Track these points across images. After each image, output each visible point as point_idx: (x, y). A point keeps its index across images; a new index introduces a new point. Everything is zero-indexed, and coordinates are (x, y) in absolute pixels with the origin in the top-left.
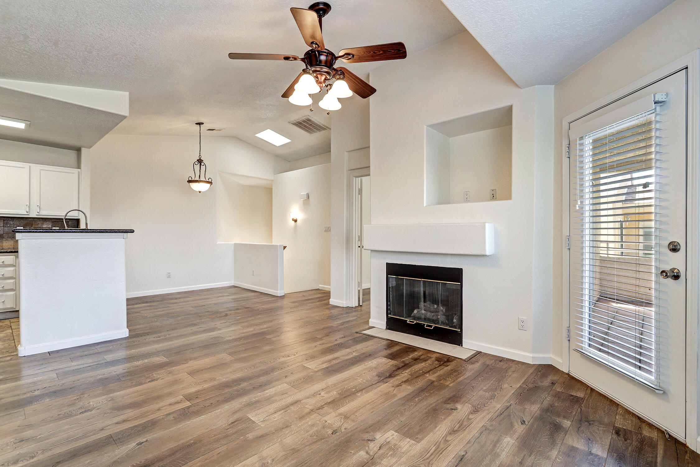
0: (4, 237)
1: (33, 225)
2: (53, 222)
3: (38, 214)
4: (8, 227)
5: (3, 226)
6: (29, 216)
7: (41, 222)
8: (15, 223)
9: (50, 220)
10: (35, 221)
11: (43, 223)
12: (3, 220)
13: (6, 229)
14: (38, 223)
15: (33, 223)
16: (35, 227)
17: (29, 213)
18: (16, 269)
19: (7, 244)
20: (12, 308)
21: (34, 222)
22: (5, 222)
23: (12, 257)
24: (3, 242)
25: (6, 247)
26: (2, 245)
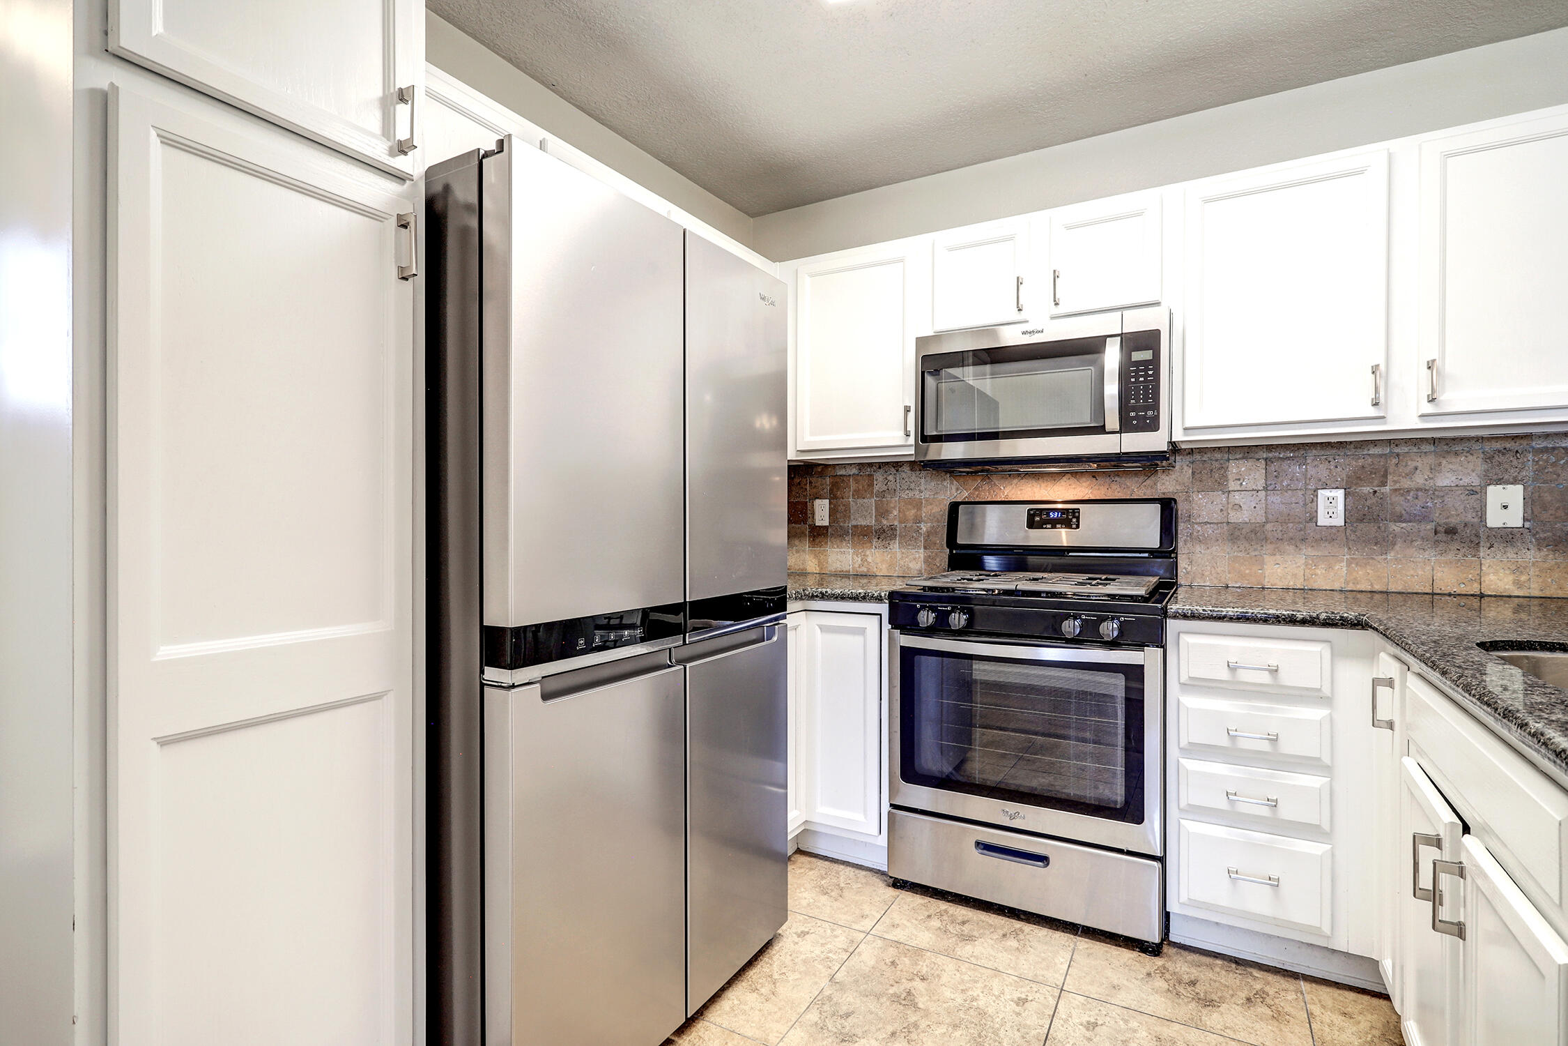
0: (1266, 539)
1: (1390, 477)
2: (1489, 458)
3: (1429, 408)
4: (1288, 489)
5: (1266, 489)
6: (1385, 423)
7: (1431, 459)
8: (1312, 471)
9: (1477, 446)
10: (1398, 455)
11: (1440, 464)
12: (1266, 459)
13: (1275, 499)
14: (1412, 464)
15: (1391, 470)
16: (1397, 486)
17: (1386, 412)
18: (1332, 720)
19: (1279, 570)
20: (1317, 931)
21: (1395, 461)
22: (1272, 468)
23: (1316, 648)
24: (1263, 560)
25: (1277, 581)
26: (1260, 571)
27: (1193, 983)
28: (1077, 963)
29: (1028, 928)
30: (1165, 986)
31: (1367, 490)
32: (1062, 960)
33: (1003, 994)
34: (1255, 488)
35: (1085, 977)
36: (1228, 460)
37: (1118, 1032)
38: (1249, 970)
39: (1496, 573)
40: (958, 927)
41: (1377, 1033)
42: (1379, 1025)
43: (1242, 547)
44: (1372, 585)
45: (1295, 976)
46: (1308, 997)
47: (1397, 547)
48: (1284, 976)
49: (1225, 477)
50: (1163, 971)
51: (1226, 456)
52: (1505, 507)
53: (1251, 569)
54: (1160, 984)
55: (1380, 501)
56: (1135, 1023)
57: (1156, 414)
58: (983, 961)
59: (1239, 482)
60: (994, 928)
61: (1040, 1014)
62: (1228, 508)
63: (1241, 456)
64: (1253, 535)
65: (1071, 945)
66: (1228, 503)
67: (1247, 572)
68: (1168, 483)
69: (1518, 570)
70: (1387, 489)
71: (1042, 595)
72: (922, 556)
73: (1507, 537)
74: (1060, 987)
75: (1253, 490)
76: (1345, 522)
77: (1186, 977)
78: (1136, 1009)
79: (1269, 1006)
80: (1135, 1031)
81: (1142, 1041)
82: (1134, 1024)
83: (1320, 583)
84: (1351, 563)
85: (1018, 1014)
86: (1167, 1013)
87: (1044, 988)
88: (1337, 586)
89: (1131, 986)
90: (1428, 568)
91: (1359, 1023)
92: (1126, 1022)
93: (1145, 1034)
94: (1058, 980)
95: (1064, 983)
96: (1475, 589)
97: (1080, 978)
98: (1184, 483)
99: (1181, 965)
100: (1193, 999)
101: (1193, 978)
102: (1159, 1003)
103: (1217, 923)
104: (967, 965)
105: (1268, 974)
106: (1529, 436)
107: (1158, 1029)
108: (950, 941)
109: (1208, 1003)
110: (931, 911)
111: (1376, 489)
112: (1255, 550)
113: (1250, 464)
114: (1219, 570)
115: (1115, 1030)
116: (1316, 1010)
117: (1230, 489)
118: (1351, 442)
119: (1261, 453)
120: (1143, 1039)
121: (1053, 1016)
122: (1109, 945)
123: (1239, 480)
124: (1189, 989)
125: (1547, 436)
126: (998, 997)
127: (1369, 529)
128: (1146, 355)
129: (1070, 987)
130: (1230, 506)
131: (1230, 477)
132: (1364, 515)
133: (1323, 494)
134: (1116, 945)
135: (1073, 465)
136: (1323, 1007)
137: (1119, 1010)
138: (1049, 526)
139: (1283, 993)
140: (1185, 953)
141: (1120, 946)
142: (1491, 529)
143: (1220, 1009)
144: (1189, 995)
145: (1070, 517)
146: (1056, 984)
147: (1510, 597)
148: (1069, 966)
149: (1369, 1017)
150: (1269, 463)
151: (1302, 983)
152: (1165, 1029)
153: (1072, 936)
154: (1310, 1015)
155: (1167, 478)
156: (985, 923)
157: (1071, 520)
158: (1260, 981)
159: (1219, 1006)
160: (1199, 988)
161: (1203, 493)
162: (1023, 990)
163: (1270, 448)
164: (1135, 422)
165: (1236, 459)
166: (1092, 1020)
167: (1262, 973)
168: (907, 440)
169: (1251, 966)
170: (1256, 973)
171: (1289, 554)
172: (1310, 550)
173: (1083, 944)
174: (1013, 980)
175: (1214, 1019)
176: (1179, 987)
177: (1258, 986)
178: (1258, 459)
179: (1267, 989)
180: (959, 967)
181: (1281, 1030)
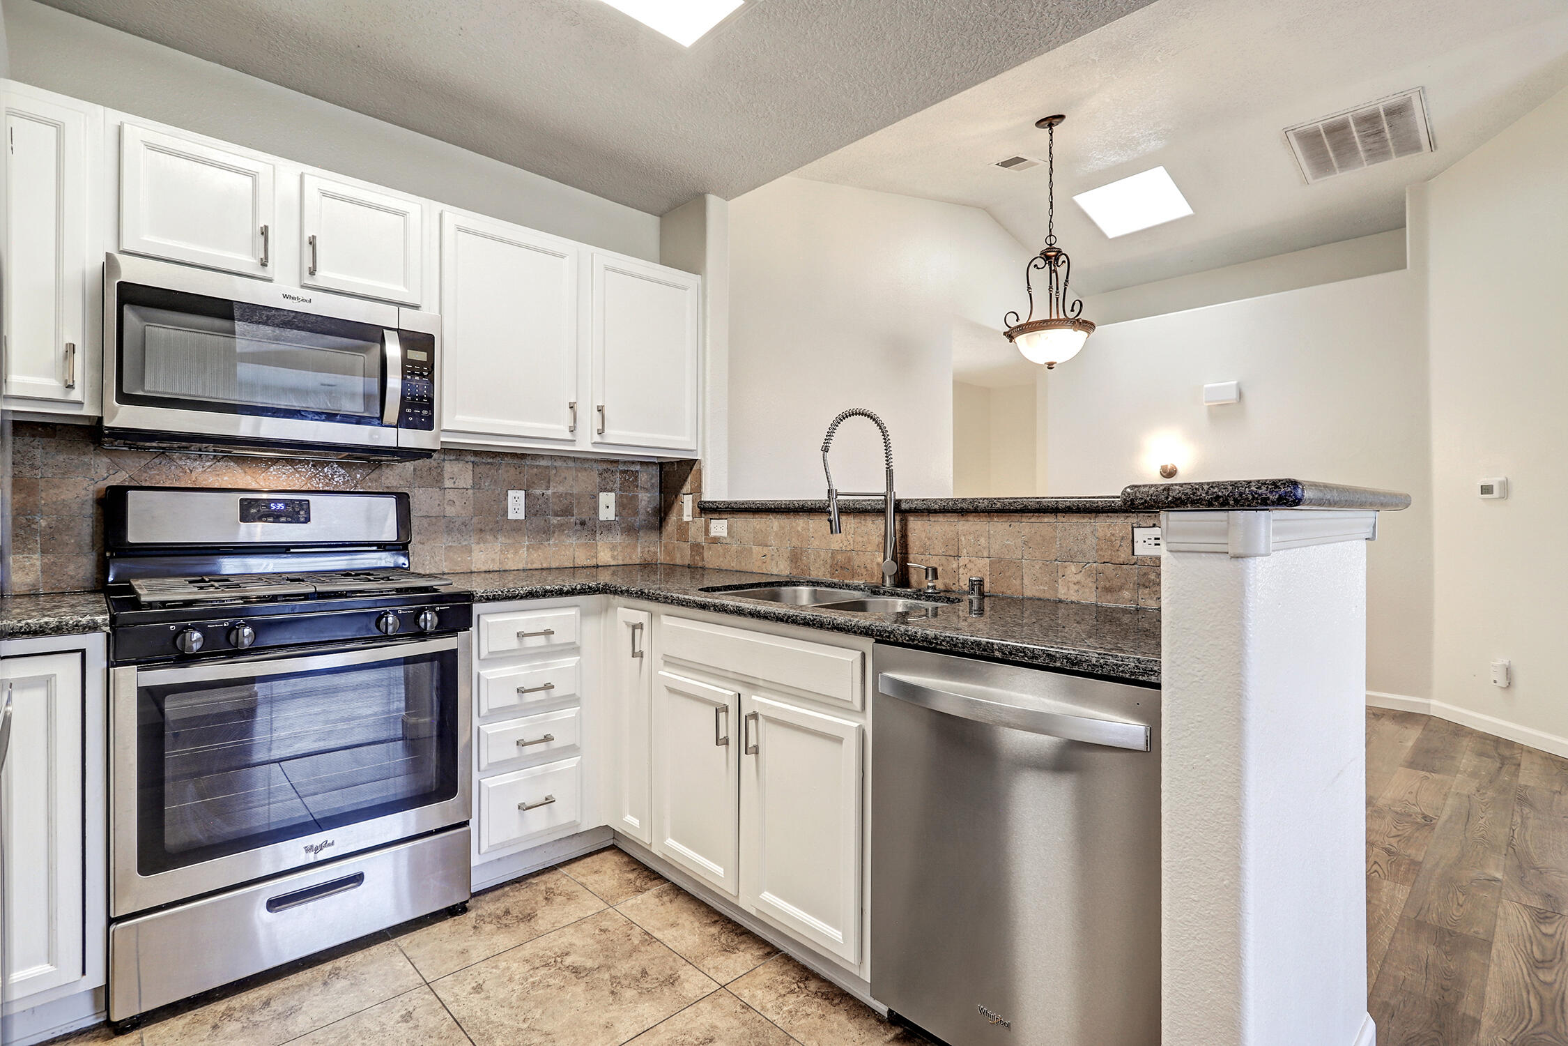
0: (473, 530)
1: (551, 483)
2: (600, 474)
3: (597, 439)
4: (488, 489)
5: (473, 488)
6: (574, 445)
7: (573, 472)
8: (504, 475)
9: (595, 465)
10: (556, 467)
11: (577, 476)
12: (473, 463)
14: (563, 475)
15: (551, 478)
16: (555, 490)
19: (482, 556)
21: (554, 471)
22: (478, 470)
23: (573, 612)
24: (471, 548)
25: (481, 566)
26: (469, 558)
27: (507, 912)
28: (416, 958)
29: (341, 962)
30: (493, 927)
31: (538, 492)
32: (401, 964)
33: (384, 1024)
34: (465, 486)
35: (434, 962)
36: (444, 460)
37: (499, 977)
38: (528, 881)
39: (604, 551)
40: (265, 1012)
41: (617, 871)
42: (614, 867)
43: (455, 539)
44: (541, 564)
45: (553, 868)
46: (571, 875)
47: (556, 535)
48: (548, 872)
49: (441, 475)
50: (481, 918)
51: (442, 456)
52: (608, 507)
53: (462, 557)
54: (488, 928)
55: (546, 501)
56: (503, 963)
57: (430, 414)
58: (330, 1017)
59: (453, 481)
60: (308, 985)
61: (434, 1013)
62: (443, 504)
63: (454, 458)
64: (464, 527)
65: (394, 949)
66: (444, 499)
67: (459, 559)
68: (392, 477)
69: (613, 548)
70: (550, 492)
71: (279, 599)
72: (38, 563)
73: (608, 527)
74: (424, 983)
75: (464, 488)
76: (525, 517)
77: (498, 912)
78: (492, 954)
79: (560, 895)
80: (508, 968)
81: (520, 970)
82: (503, 965)
83: (511, 565)
84: (530, 548)
85: (416, 1027)
86: (514, 942)
87: (413, 993)
88: (521, 567)
89: (473, 943)
90: (572, 549)
91: (606, 872)
92: (496, 967)
93: (516, 965)
94: (416, 979)
95: (423, 979)
96: (593, 562)
97: (430, 965)
98: (406, 479)
99: (488, 906)
100: (518, 922)
101: (504, 910)
102: (503, 940)
103: (499, 859)
104: (319, 1032)
105: (541, 877)
106: (616, 462)
107: (520, 955)
108: (273, 1028)
109: (529, 917)
110: (211, 1021)
111: (544, 492)
112: (465, 540)
113: (460, 465)
114: (437, 559)
115: (496, 978)
116: (583, 880)
117: (446, 487)
118: (529, 455)
119: (470, 457)
120: (518, 968)
121: (444, 1005)
122: (425, 928)
123: (453, 478)
124: (509, 917)
125: (625, 462)
126: (383, 1030)
127: (538, 521)
128: (421, 356)
129: (432, 977)
130: (446, 501)
131: (445, 476)
132: (537, 511)
133: (512, 494)
134: (430, 925)
135: (296, 451)
136: (584, 875)
137: (483, 964)
138: (271, 519)
139: (558, 882)
140: (482, 897)
141: (433, 923)
142: (601, 521)
143: (539, 915)
144: (513, 921)
145: (297, 510)
146: (417, 984)
147: (610, 566)
148: (412, 964)
149: (607, 866)
150: (475, 466)
151: (561, 870)
152: (524, 952)
153: (388, 942)
154: (582, 884)
155: (391, 473)
156: (290, 988)
157: (298, 513)
158: (542, 883)
159: (537, 915)
160: (515, 912)
161: (423, 489)
162: (397, 1008)
163: (476, 453)
164: (411, 419)
165: (450, 460)
166: (475, 985)
167: (536, 878)
168: (67, 393)
169: (527, 879)
170: (534, 881)
171: (489, 543)
172: (503, 538)
173: (404, 941)
174: (379, 1008)
175: (542, 924)
176: (503, 920)
177: (543, 888)
178: (467, 462)
179: (548, 886)
180: (313, 1040)
181: (579, 903)
